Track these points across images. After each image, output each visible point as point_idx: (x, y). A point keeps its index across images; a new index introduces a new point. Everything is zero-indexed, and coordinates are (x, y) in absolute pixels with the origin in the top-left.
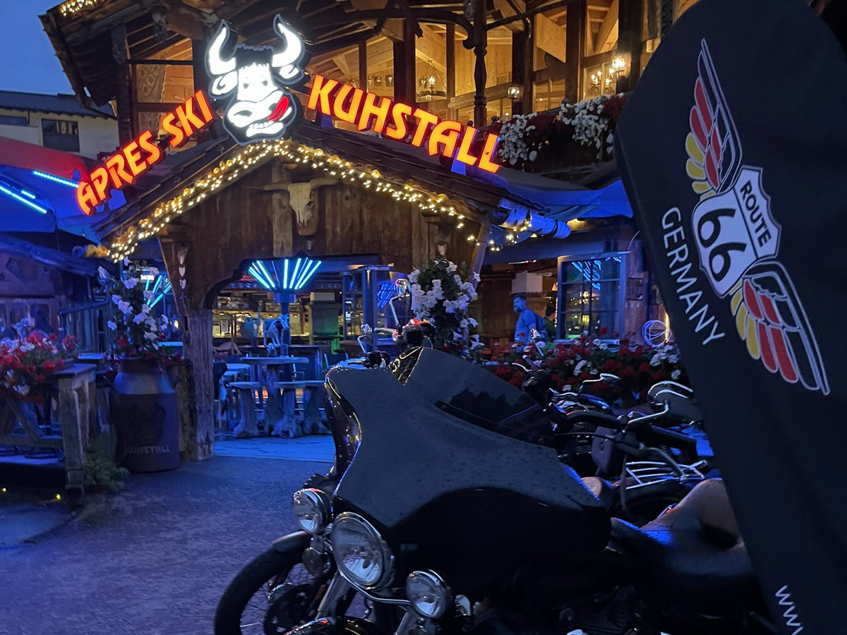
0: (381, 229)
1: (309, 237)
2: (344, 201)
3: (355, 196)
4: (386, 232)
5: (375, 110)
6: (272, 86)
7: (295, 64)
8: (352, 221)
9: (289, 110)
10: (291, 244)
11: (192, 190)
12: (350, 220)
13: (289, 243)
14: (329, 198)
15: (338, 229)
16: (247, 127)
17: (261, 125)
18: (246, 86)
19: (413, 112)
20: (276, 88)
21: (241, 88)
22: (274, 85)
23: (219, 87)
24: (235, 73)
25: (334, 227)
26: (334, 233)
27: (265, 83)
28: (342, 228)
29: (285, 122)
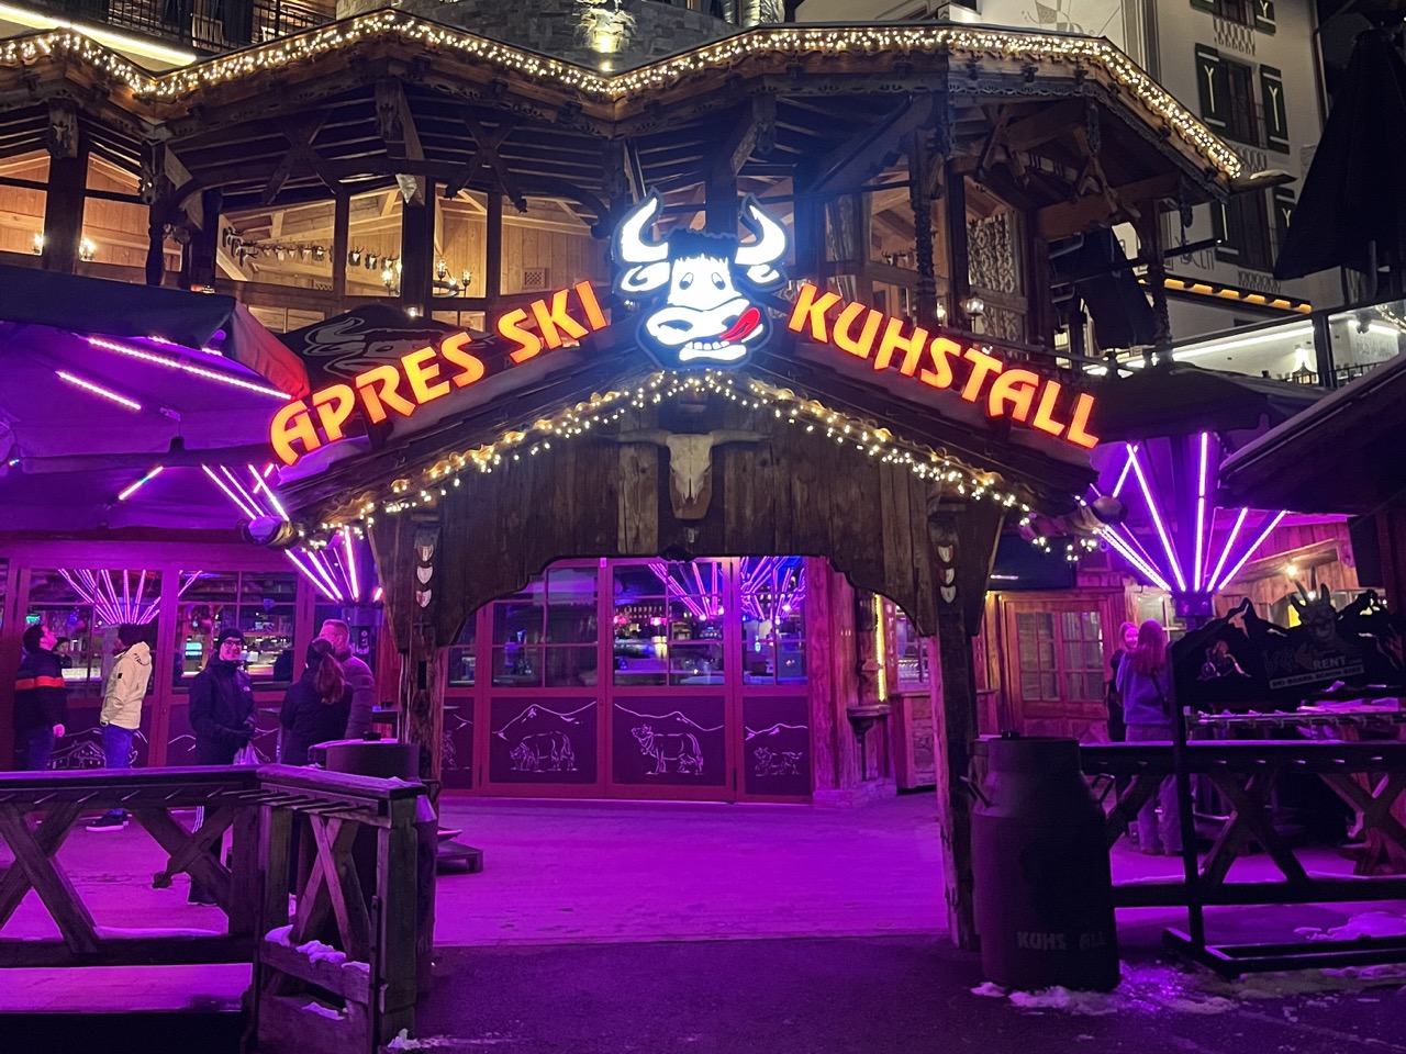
0: (827, 516)
1: (692, 523)
2: (758, 468)
3: (778, 461)
4: (836, 520)
5: (903, 344)
6: (730, 291)
7: (774, 265)
8: (774, 501)
9: (759, 329)
10: (655, 533)
11: (521, 436)
12: (769, 499)
13: (651, 530)
14: (730, 461)
15: (748, 512)
16: (682, 346)
17: (707, 346)
18: (684, 285)
19: (964, 351)
20: (739, 294)
21: (675, 286)
22: (736, 289)
23: (634, 281)
24: (668, 264)
25: (740, 508)
26: (740, 517)
27: (721, 285)
28: (755, 511)
29: (749, 345)
